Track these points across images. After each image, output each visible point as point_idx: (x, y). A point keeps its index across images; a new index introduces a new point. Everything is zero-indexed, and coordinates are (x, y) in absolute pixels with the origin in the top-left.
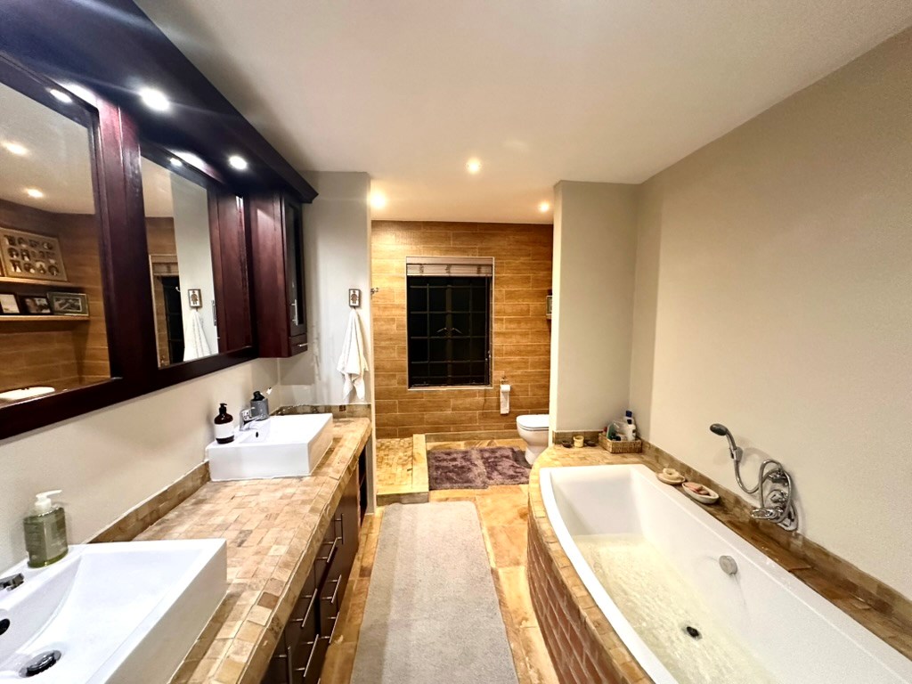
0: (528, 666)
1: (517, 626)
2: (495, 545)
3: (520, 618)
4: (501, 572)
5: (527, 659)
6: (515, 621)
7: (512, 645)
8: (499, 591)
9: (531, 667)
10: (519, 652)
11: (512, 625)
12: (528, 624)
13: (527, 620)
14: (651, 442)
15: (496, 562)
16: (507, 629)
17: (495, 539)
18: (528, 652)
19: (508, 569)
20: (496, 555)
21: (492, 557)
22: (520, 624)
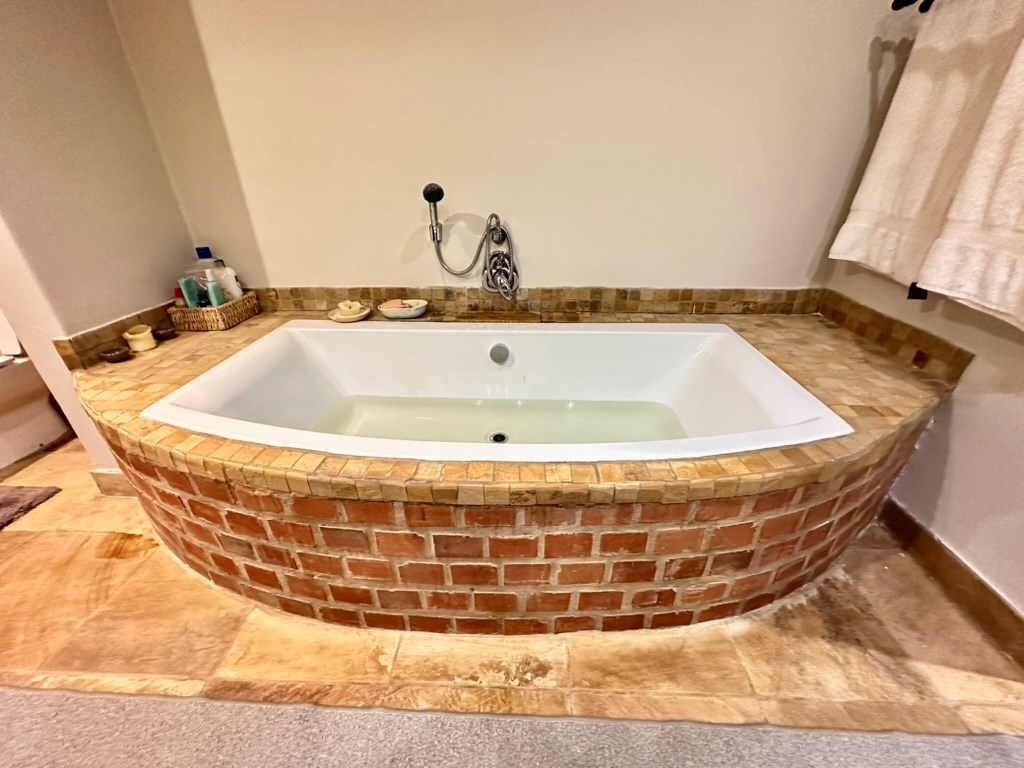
0: (472, 683)
1: (386, 679)
2: (133, 661)
3: (371, 667)
4: (228, 673)
5: (458, 680)
6: (372, 679)
7: (424, 705)
8: (278, 695)
9: (474, 678)
10: (441, 691)
11: (379, 689)
12: (390, 651)
13: (379, 652)
14: (272, 285)
15: (192, 676)
16: (383, 706)
17: (112, 655)
18: (446, 675)
19: (235, 650)
20: (168, 670)
21: (167, 684)
22: (382, 669)
